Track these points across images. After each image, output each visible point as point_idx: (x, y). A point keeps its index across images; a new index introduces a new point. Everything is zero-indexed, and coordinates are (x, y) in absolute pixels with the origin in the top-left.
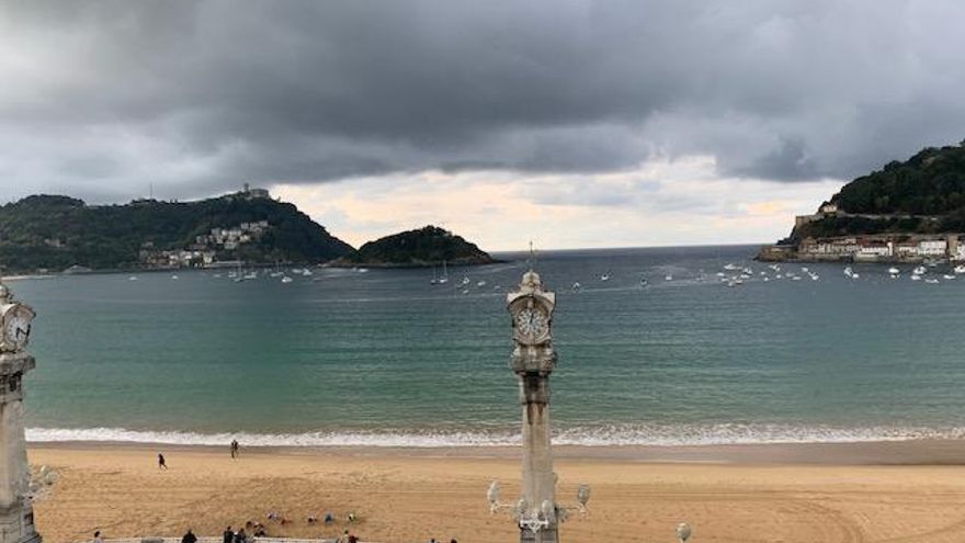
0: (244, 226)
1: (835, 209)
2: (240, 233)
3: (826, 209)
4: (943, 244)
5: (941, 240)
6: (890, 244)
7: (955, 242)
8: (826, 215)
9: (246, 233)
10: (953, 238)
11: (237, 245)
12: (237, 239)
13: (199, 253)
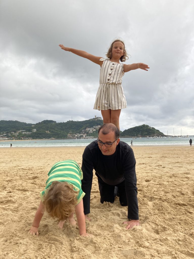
0: (94, 127)
2: (93, 129)
9: (95, 129)
11: (92, 132)
12: (92, 131)
13: (82, 134)
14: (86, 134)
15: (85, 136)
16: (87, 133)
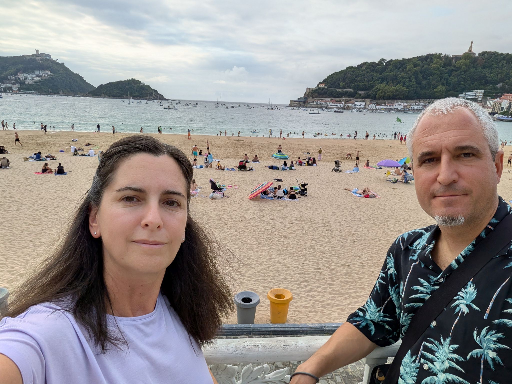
0: (37, 72)
1: (324, 86)
2: (34, 76)
3: (320, 86)
4: (364, 104)
5: (364, 102)
6: (343, 103)
7: (369, 103)
8: (320, 88)
9: (38, 76)
10: (368, 101)
11: (32, 82)
12: (33, 79)
13: (10, 85)
14: (18, 86)
15: (17, 89)
16: (22, 83)
